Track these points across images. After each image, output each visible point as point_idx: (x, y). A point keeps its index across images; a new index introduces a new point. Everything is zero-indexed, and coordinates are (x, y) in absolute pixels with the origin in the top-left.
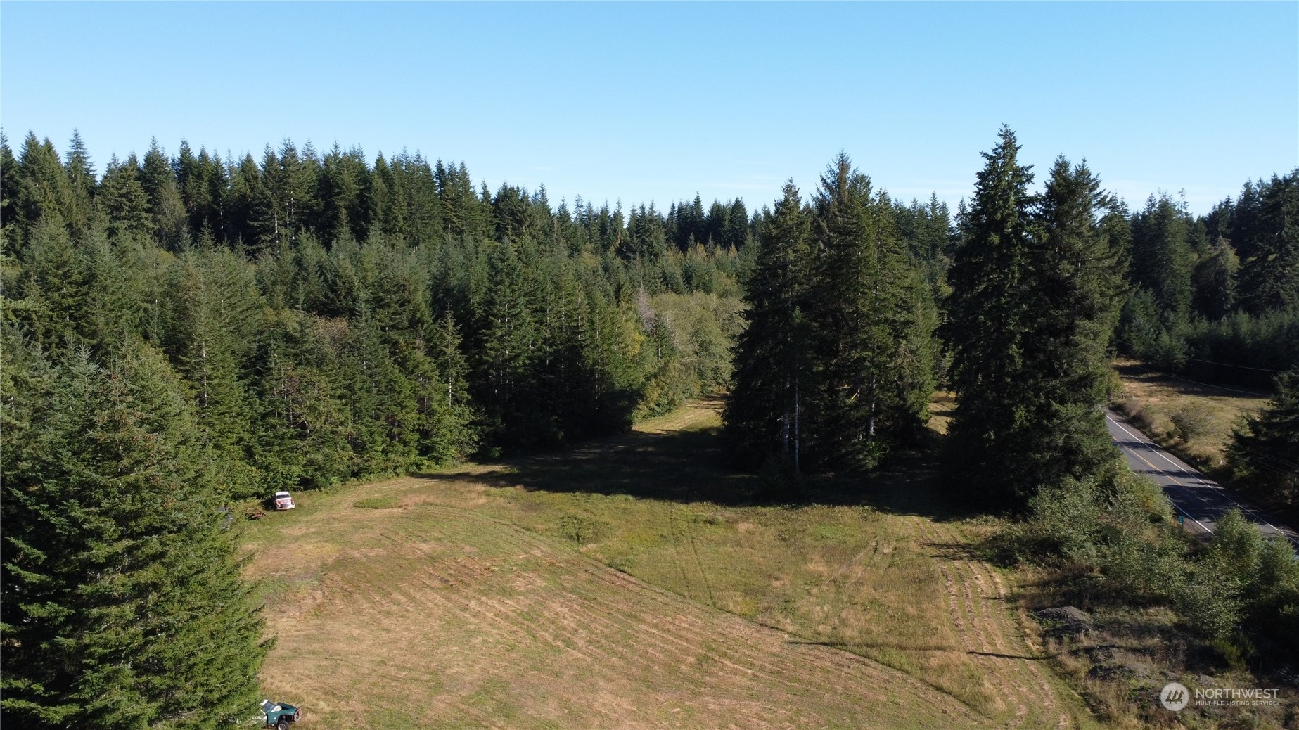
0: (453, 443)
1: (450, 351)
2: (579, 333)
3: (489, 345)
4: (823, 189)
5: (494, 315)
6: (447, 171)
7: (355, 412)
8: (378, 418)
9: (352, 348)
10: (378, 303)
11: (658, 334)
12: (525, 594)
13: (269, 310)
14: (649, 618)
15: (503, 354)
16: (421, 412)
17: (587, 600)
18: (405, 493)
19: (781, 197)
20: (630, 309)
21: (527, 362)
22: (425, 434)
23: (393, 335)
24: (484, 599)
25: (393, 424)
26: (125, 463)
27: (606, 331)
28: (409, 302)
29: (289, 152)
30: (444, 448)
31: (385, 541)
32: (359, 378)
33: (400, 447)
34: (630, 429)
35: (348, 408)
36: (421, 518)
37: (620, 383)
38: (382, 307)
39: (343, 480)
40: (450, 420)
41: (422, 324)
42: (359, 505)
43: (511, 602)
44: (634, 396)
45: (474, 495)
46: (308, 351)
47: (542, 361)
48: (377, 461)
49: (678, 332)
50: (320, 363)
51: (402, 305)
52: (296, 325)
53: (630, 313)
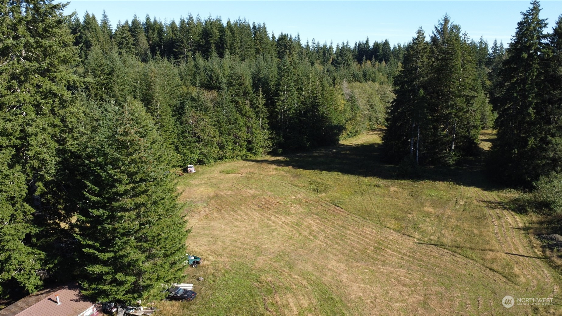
0: (261, 146)
1: (261, 106)
2: (317, 99)
3: (277, 104)
4: (435, 33)
5: (280, 91)
6: (257, 27)
7: (221, 132)
8: (229, 135)
9: (219, 104)
10: (230, 84)
11: (352, 101)
12: (296, 214)
13: (184, 87)
14: (351, 228)
15: (284, 108)
16: (248, 133)
17: (323, 219)
18: (242, 167)
19: (416, 36)
20: (340, 89)
21: (294, 112)
22: (249, 142)
23: (237, 99)
24: (277, 215)
25: (236, 137)
26: (131, 150)
27: (329, 99)
28: (243, 84)
29: (191, 18)
30: (257, 149)
31: (234, 188)
32: (222, 117)
33: (239, 148)
34: (338, 143)
35: (217, 130)
36: (248, 179)
37: (334, 122)
38: (232, 86)
39: (215, 162)
40: (260, 137)
41: (249, 94)
42: (222, 172)
43: (289, 218)
44: (340, 128)
45: (271, 170)
46: (201, 105)
47: (300, 111)
48: (229, 153)
49: (361, 100)
50: (206, 110)
51: (240, 85)
52: (196, 94)
53: (340, 91)
